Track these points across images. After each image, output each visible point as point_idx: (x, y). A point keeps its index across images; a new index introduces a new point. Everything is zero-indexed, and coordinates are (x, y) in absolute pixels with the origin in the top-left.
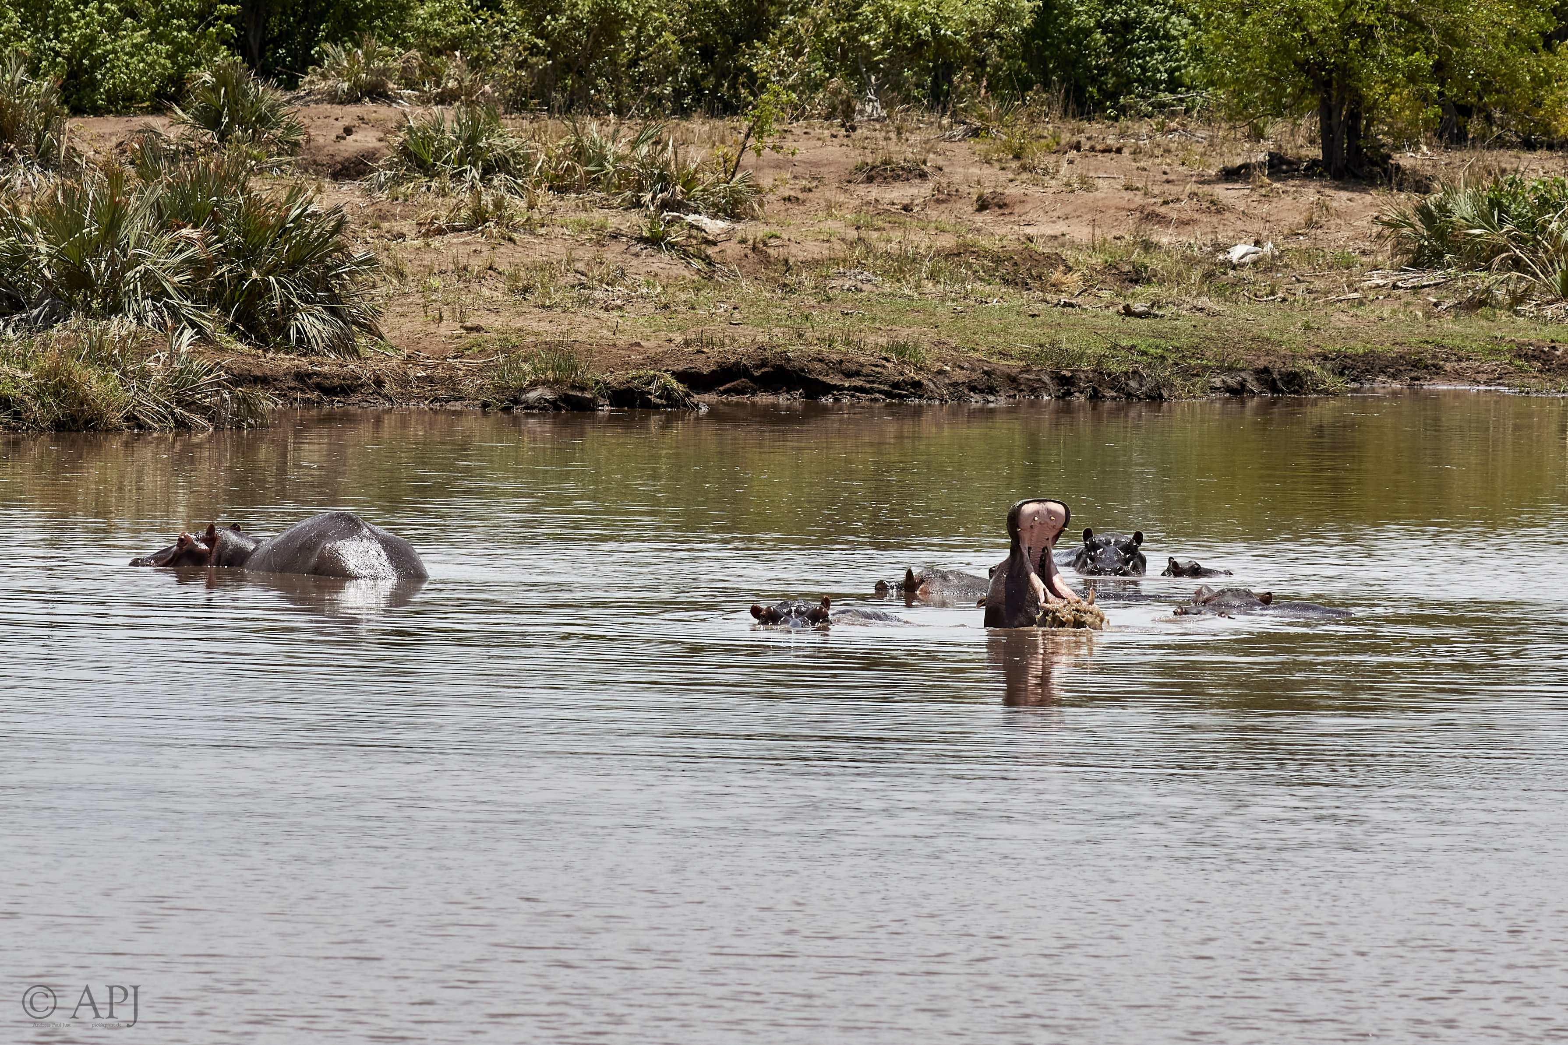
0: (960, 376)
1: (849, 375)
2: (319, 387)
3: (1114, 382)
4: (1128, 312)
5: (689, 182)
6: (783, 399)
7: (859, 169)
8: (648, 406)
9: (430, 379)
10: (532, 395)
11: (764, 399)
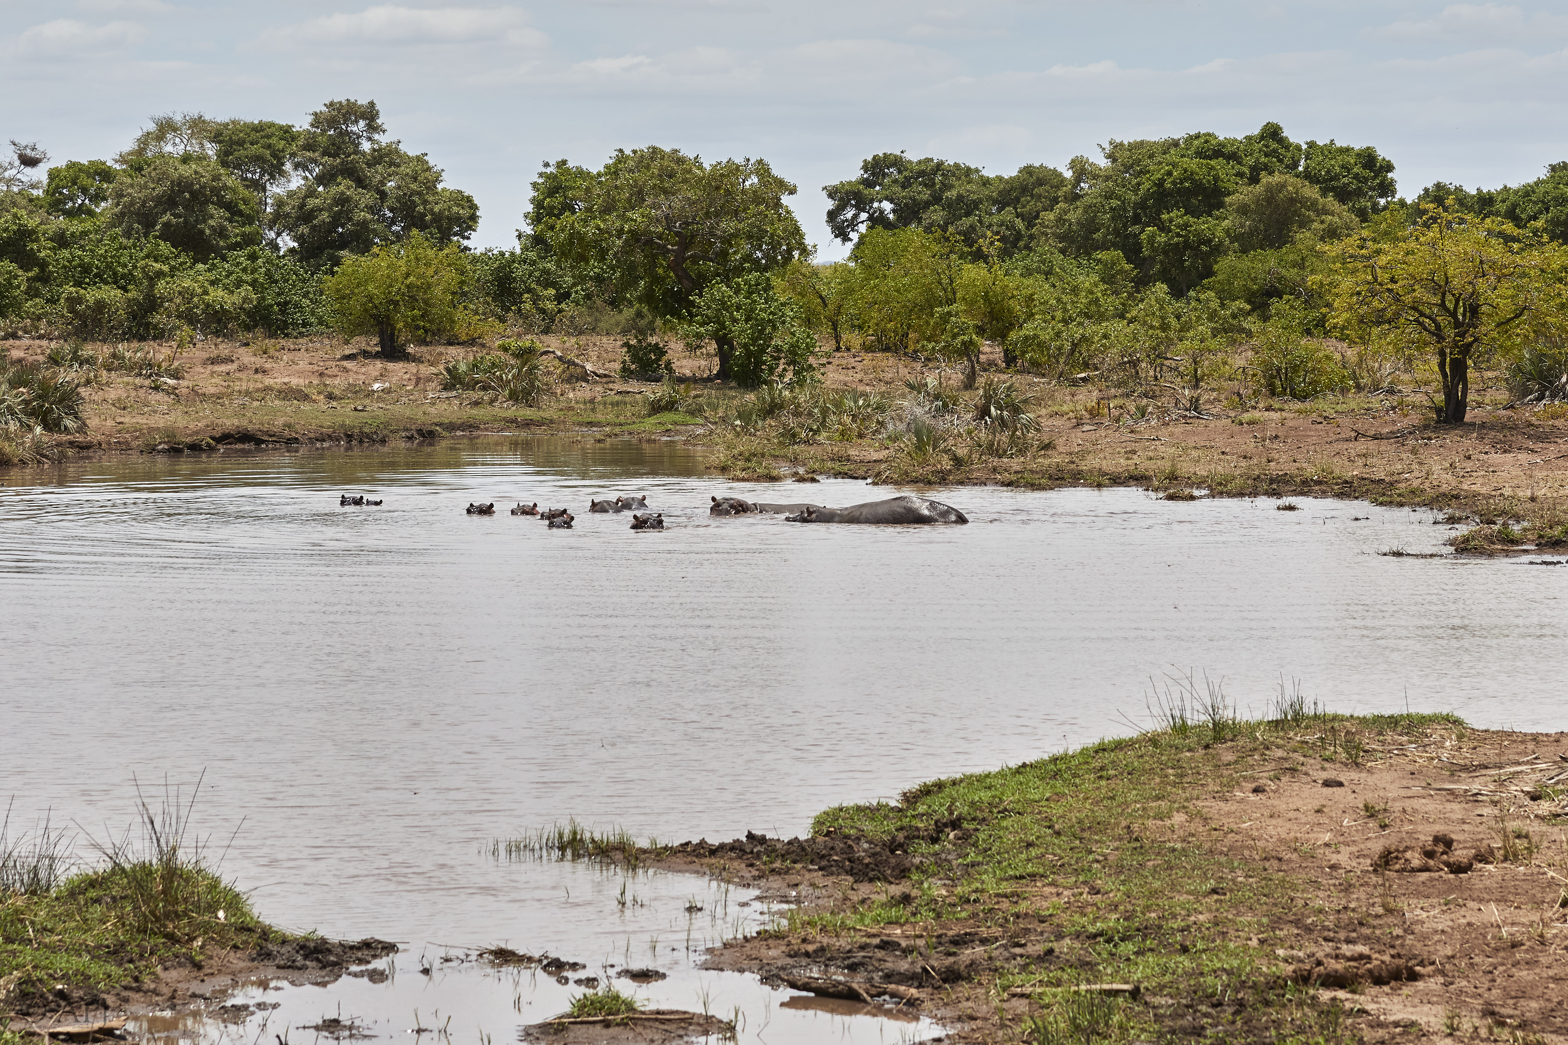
0: (312, 435)
1: (271, 436)
2: (78, 447)
3: (368, 436)
4: (356, 410)
5: (159, 366)
6: (246, 446)
7: (208, 359)
8: (201, 449)
9: (119, 442)
10: (160, 447)
11: (239, 446)
